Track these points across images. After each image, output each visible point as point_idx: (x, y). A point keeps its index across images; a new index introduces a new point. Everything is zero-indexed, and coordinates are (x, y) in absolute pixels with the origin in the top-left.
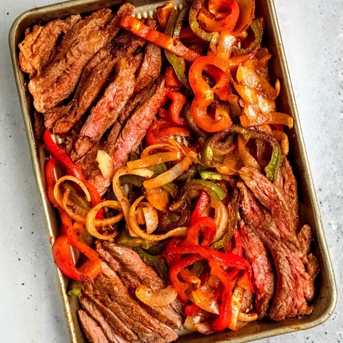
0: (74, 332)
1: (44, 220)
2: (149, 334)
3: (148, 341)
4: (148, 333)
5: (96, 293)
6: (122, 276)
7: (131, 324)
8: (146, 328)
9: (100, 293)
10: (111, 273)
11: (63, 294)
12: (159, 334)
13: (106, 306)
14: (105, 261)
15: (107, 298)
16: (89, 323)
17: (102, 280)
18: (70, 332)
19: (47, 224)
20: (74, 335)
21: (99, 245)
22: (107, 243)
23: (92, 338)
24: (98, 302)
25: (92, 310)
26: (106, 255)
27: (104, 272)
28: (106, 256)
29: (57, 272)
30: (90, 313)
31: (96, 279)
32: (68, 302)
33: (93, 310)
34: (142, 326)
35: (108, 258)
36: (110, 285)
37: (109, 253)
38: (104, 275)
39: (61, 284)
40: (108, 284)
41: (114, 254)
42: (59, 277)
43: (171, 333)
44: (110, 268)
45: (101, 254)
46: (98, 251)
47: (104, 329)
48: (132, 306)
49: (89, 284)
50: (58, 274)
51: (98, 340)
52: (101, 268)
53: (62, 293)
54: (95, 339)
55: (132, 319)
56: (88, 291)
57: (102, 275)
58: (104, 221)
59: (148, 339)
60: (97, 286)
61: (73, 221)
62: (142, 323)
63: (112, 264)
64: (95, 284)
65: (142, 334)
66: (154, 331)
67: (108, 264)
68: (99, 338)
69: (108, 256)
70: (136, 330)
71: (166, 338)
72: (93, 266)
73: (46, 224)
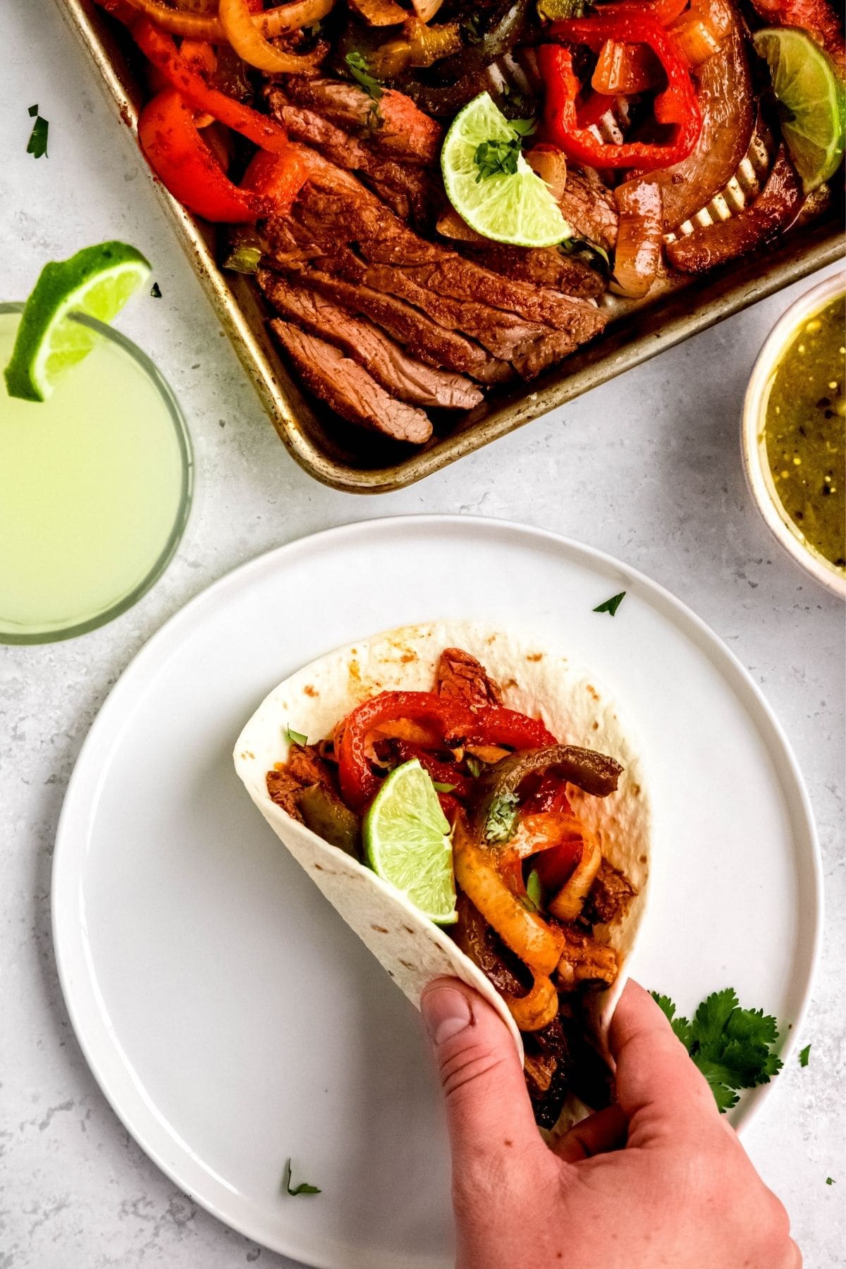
0: (274, 382)
1: (87, 58)
2: (517, 329)
3: (519, 353)
4: (511, 326)
5: (312, 254)
6: (380, 182)
7: (451, 312)
8: (498, 314)
9: (324, 250)
10: (340, 179)
11: (207, 272)
12: (547, 322)
13: (356, 282)
14: (310, 144)
15: (349, 256)
16: (314, 352)
17: (316, 203)
18: (261, 383)
19: (99, 66)
20: (274, 391)
21: (276, 98)
22: (300, 82)
23: (336, 391)
24: (325, 278)
25: (313, 311)
26: (307, 123)
27: (315, 179)
28: (310, 127)
29: (171, 207)
30: (310, 324)
31: (297, 209)
32: (229, 295)
33: (317, 311)
34: (486, 312)
35: (317, 132)
36: (347, 211)
37: (315, 112)
38: (320, 189)
39: (194, 244)
40: (342, 212)
41: (330, 111)
42: (181, 225)
43: (584, 311)
44: (332, 165)
45: (291, 125)
46: (278, 115)
47: (365, 359)
48: (433, 257)
49: (282, 229)
50: (176, 216)
51: (357, 392)
52: (305, 169)
53: (203, 271)
54: (347, 393)
55: (449, 297)
56: (285, 251)
57: (314, 192)
58: (271, 13)
59: (516, 348)
60: (309, 229)
61: (177, 38)
62: (482, 300)
63: (335, 146)
64: (300, 226)
65: (494, 336)
66: (526, 315)
67: (324, 150)
68: (357, 387)
69: (315, 125)
70: (471, 329)
71: (574, 331)
72: (279, 168)
73: (95, 68)
